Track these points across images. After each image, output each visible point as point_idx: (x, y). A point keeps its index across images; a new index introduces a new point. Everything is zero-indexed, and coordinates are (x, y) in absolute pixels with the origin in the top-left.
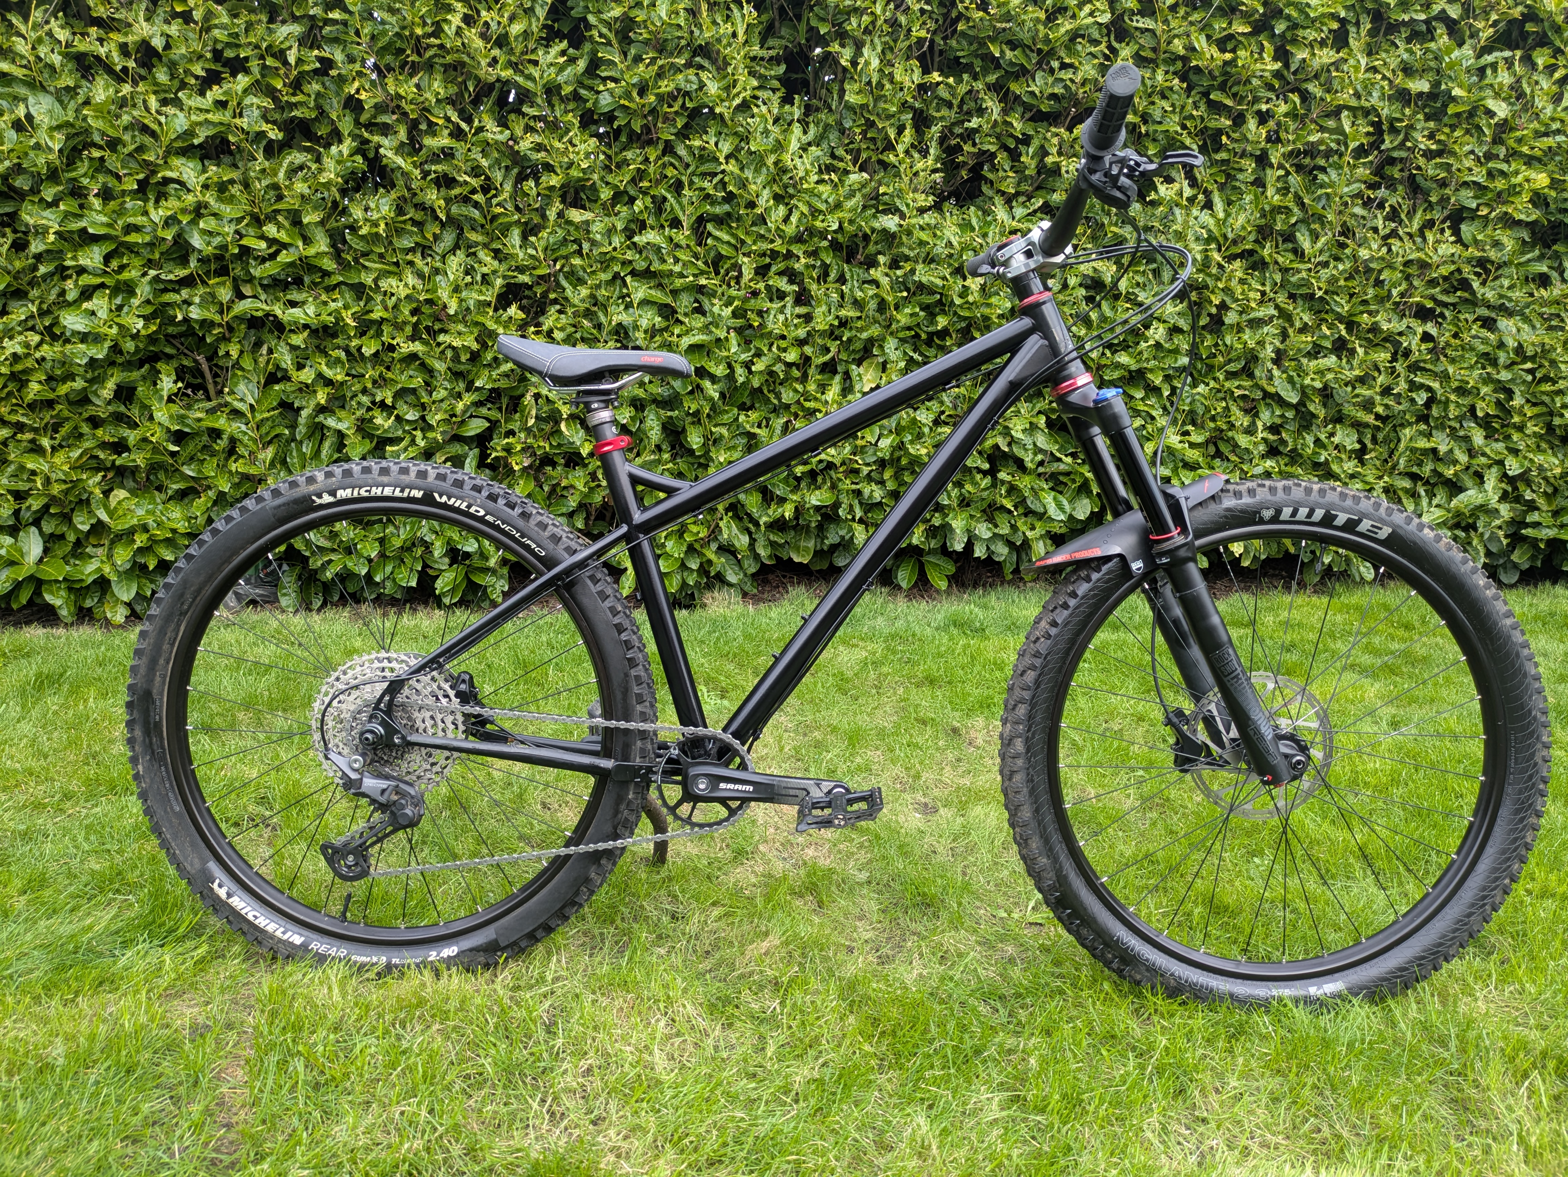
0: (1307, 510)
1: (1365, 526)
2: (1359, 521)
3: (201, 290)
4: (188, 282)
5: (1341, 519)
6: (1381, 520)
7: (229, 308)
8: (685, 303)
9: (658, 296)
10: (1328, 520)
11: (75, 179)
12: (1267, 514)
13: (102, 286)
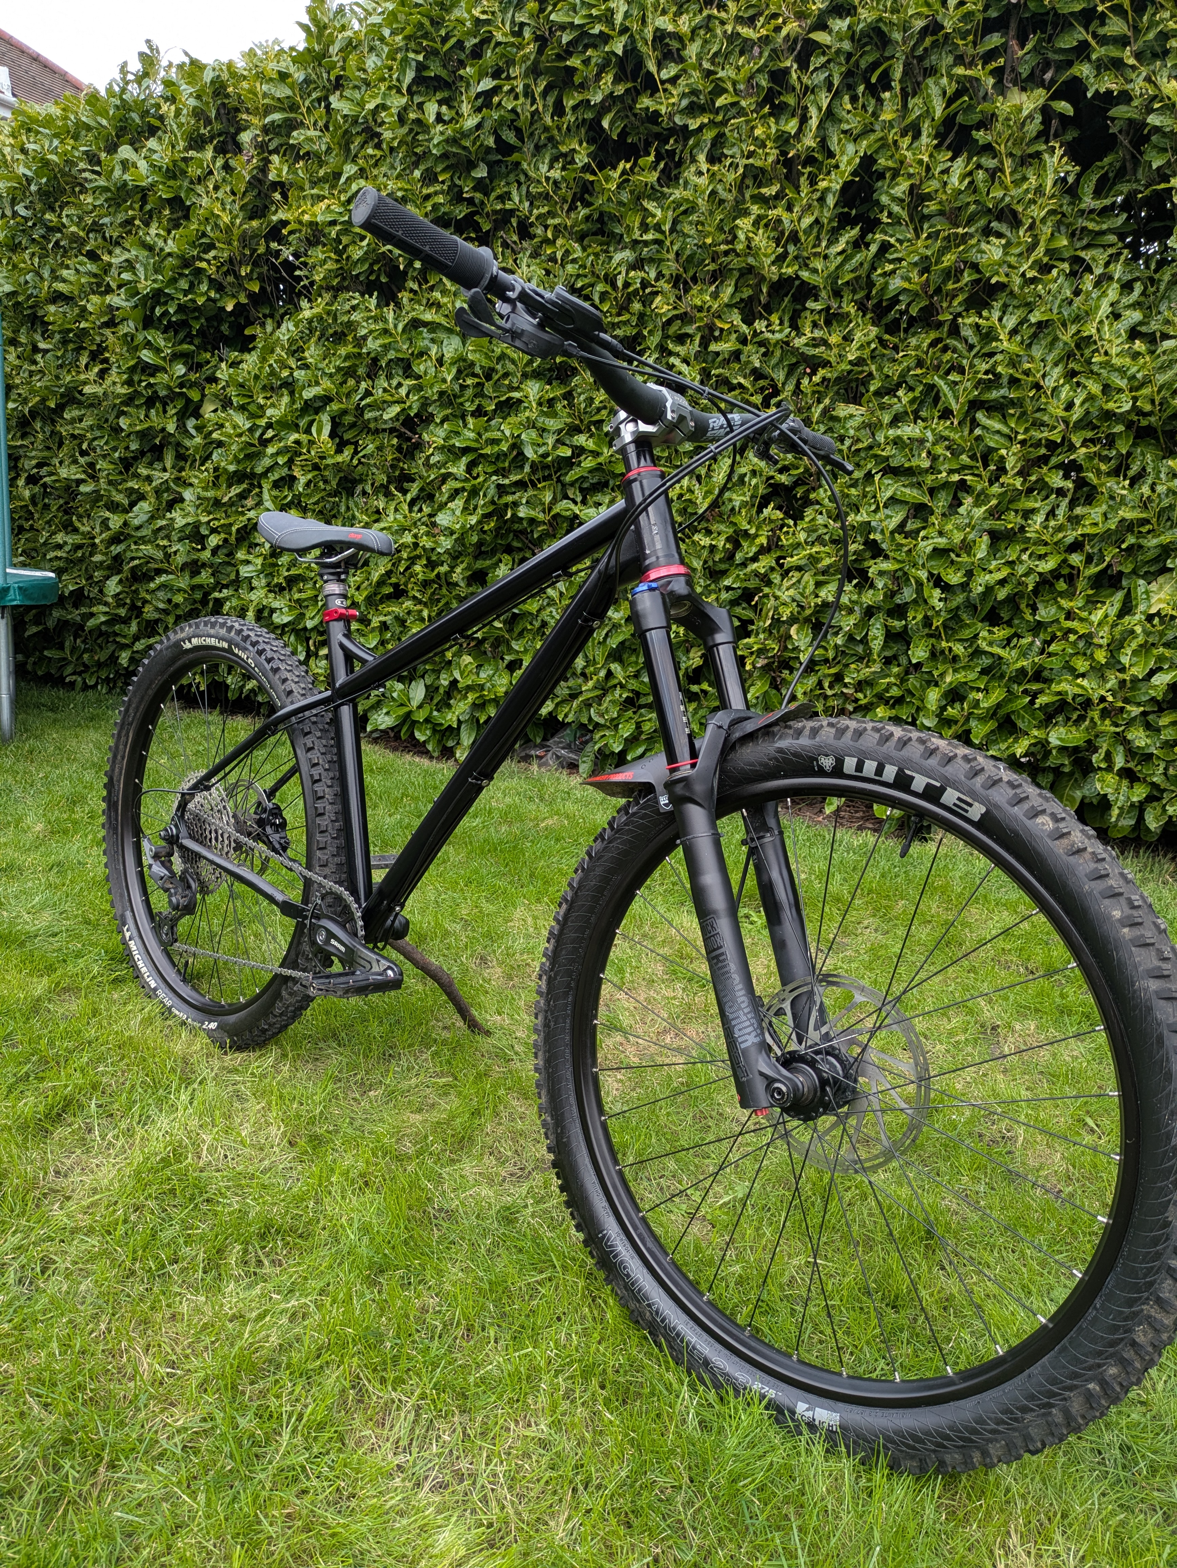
0: (875, 764)
1: (950, 797)
2: (942, 790)
3: (531, 492)
4: (521, 485)
5: (919, 783)
6: (972, 793)
7: (550, 509)
8: (941, 503)
9: (913, 495)
10: (903, 782)
11: (462, 404)
12: (827, 763)
13: (463, 489)
